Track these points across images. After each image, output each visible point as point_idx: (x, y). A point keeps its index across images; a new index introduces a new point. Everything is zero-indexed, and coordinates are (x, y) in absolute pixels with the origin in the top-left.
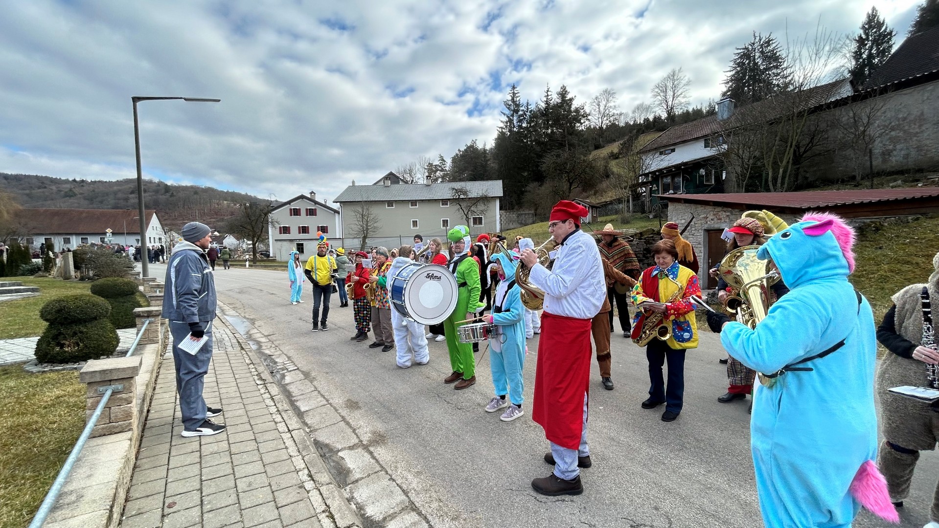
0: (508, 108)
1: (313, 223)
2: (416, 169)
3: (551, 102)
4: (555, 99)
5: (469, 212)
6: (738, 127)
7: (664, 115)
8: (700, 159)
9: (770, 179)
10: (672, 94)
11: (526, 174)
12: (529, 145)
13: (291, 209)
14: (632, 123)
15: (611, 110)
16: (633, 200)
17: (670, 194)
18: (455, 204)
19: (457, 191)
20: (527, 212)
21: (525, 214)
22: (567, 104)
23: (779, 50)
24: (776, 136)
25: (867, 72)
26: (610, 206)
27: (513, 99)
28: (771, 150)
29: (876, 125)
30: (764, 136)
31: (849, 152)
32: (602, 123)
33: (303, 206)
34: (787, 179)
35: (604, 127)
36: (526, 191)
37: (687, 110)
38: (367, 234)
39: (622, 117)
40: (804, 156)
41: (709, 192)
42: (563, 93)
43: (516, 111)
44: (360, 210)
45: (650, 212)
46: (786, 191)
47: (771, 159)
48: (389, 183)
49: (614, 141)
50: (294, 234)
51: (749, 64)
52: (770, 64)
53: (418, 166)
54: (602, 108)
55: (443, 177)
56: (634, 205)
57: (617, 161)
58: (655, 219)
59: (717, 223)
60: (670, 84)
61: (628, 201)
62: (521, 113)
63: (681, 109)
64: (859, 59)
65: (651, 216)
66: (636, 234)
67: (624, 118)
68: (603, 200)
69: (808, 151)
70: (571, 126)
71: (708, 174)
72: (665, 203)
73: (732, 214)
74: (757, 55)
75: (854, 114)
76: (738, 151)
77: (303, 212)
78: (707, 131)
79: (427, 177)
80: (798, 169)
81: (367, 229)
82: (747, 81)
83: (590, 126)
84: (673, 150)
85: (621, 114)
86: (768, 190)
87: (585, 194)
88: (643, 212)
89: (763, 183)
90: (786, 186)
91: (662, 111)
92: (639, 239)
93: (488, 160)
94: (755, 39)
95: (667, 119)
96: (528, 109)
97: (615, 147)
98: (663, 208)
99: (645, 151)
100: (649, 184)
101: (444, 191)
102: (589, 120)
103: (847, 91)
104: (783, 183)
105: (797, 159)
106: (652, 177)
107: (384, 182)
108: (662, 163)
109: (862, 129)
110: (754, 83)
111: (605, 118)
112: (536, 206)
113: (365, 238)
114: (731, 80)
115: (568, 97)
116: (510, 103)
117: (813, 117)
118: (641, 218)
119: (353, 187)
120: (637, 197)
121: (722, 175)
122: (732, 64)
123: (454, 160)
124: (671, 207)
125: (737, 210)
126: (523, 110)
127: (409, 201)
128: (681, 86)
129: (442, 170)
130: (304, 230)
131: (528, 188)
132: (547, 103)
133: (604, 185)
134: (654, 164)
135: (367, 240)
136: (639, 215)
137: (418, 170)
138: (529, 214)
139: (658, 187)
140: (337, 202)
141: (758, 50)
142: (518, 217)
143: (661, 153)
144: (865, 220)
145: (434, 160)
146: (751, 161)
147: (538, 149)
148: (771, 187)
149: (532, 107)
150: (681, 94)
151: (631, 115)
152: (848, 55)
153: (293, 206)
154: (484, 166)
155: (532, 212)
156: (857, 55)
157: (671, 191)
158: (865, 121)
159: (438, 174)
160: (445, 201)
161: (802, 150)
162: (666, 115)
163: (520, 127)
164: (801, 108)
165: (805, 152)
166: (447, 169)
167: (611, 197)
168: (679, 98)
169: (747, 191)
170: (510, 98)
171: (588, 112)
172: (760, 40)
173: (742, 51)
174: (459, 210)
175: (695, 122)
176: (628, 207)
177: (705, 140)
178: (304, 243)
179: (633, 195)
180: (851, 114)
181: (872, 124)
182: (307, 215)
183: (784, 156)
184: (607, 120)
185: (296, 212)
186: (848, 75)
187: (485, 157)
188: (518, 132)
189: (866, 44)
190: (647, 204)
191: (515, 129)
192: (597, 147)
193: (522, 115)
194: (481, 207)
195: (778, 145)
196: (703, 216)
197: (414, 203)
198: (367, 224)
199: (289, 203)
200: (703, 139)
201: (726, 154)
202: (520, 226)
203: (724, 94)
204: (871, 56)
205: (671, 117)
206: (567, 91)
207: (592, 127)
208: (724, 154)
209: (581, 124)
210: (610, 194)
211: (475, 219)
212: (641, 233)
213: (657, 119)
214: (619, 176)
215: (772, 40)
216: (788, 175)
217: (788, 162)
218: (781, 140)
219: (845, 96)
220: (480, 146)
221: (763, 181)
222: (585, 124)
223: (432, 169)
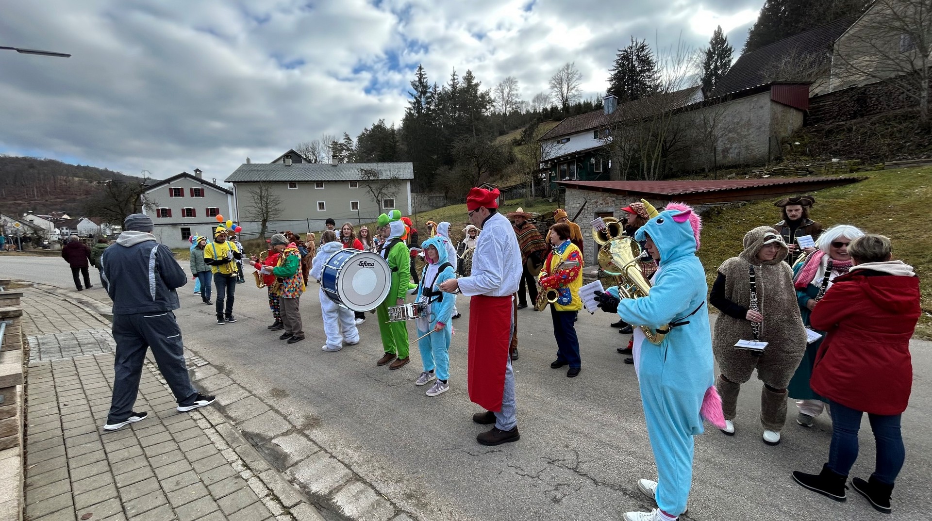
0: (416, 89)
1: (200, 205)
2: (320, 147)
3: (458, 86)
4: (461, 84)
5: (380, 195)
6: (620, 122)
7: (560, 106)
8: (591, 149)
9: (645, 169)
10: (566, 86)
11: (435, 157)
12: (437, 128)
13: (171, 189)
14: (532, 111)
15: (513, 98)
16: (535, 186)
17: (566, 180)
18: (364, 185)
19: (366, 172)
20: (438, 195)
21: (436, 197)
22: (474, 89)
23: (651, 55)
24: (649, 132)
25: (714, 81)
26: (515, 191)
27: (420, 80)
28: (646, 144)
29: (719, 127)
30: (641, 132)
31: (700, 149)
32: (506, 110)
33: (187, 185)
34: (657, 169)
35: (508, 114)
36: (437, 174)
37: (579, 103)
38: (267, 217)
39: (524, 105)
40: (669, 150)
41: (598, 180)
42: (469, 78)
43: (424, 93)
44: (258, 191)
45: (550, 196)
46: (657, 180)
47: (646, 152)
48: (289, 161)
49: (517, 128)
50: (177, 217)
51: (628, 65)
52: (644, 67)
53: (321, 144)
54: (505, 95)
55: (349, 157)
56: (536, 190)
57: (520, 147)
58: (554, 203)
59: (605, 207)
60: (564, 77)
61: (531, 187)
62: (428, 95)
63: (574, 101)
64: (709, 69)
65: (551, 200)
66: (539, 217)
67: (525, 107)
68: (508, 185)
69: (672, 146)
70: (477, 111)
71: (598, 163)
72: (563, 188)
73: (617, 199)
74: (635, 58)
75: (704, 117)
76: (621, 143)
77: (187, 192)
78: (596, 123)
79: (333, 156)
80: (665, 161)
81: (267, 212)
82: (627, 81)
83: (495, 112)
84: (568, 140)
85: (522, 102)
86: (644, 179)
87: (492, 179)
88: (544, 196)
89: (640, 172)
90: (656, 175)
91: (559, 102)
92: (542, 221)
93: (397, 141)
94: (633, 43)
95: (562, 109)
96: (436, 91)
97: (518, 134)
98: (560, 193)
99: (545, 139)
100: (549, 171)
101: (353, 171)
102: (493, 106)
103: (699, 97)
104: (654, 173)
105: (665, 152)
106: (551, 164)
107: (284, 161)
108: (559, 151)
109: (709, 129)
110: (632, 83)
111: (508, 106)
112: (447, 190)
113: (264, 222)
114: (615, 79)
115: (474, 82)
116: (417, 83)
117: (675, 118)
118: (542, 202)
119: (248, 165)
120: (538, 182)
121: (608, 164)
122: (615, 64)
123: (361, 139)
124: (568, 192)
125: (621, 196)
126: (430, 92)
127: (314, 181)
128: (574, 80)
129: (348, 150)
130: (190, 213)
131: (438, 172)
132: (454, 86)
133: (509, 169)
134: (552, 153)
135: (267, 224)
136: (540, 199)
137: (322, 148)
138: (440, 197)
139: (556, 173)
140: (229, 182)
141: (635, 53)
142: (429, 200)
143: (558, 142)
144: (711, 206)
145: (339, 140)
146: (631, 153)
147: (446, 132)
148: (646, 176)
149: (439, 90)
150: (574, 87)
151: (531, 104)
152: (700, 65)
153: (173, 185)
154: (393, 148)
155: (443, 195)
156: (707, 66)
157: (567, 178)
158: (712, 123)
159: (344, 153)
160: (353, 183)
161: (668, 145)
162: (562, 106)
163: (428, 109)
164: (667, 110)
165: (670, 147)
166: (354, 148)
167: (516, 182)
168: (572, 91)
169: (628, 179)
170: (417, 79)
171: (493, 98)
172: (637, 44)
173: (623, 53)
174: (369, 192)
175: (586, 115)
176: (531, 192)
177: (595, 132)
178: (191, 227)
179: (534, 180)
180: (702, 117)
181: (717, 126)
182: (192, 196)
183: (655, 150)
184: (510, 107)
185: (178, 192)
186: (700, 83)
187: (393, 138)
188: (427, 114)
189: (714, 57)
190: (547, 189)
191: (423, 111)
192: (502, 133)
193: (429, 98)
194: (392, 189)
195: (651, 140)
196: (594, 201)
197: (319, 183)
198: (267, 206)
199: (168, 181)
200: (593, 131)
201: (611, 146)
202: (431, 208)
203: (609, 91)
204: (716, 68)
205: (566, 108)
206: (472, 77)
207: (497, 113)
208: (609, 146)
209: (487, 109)
210: (514, 178)
211: (386, 201)
212: (543, 216)
213: (554, 109)
214: (522, 162)
215: (646, 46)
216: (658, 167)
217: (658, 155)
218: (653, 136)
219: (698, 101)
220: (388, 126)
221: (641, 170)
222: (490, 110)
223: (337, 148)
